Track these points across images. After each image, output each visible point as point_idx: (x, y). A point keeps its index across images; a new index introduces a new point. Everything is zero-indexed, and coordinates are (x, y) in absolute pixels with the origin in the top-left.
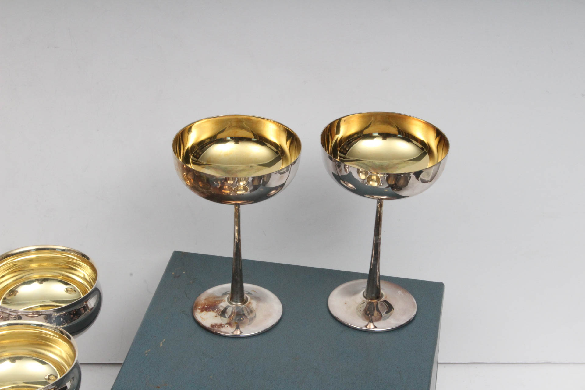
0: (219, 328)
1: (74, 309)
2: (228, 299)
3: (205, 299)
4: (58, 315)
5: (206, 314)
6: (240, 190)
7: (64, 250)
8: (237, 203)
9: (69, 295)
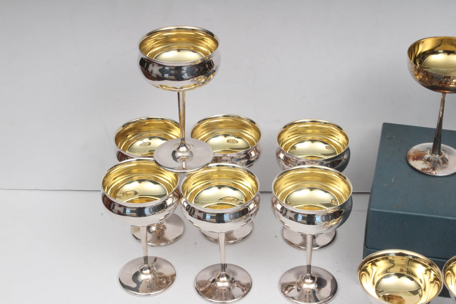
0: (427, 170)
1: (336, 160)
2: (430, 152)
3: (413, 153)
4: (326, 163)
5: (417, 162)
6: (453, 84)
7: (326, 123)
8: (444, 92)
9: (329, 150)
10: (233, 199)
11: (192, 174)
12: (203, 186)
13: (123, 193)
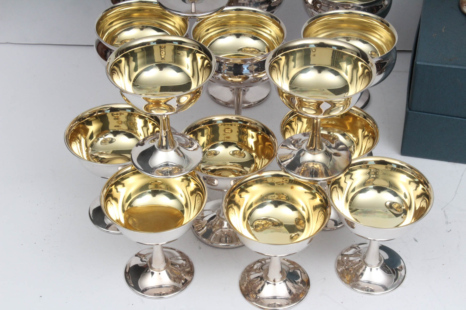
4: (363, 8)
10: (253, 50)
11: (204, 18)
12: (218, 33)
13: (121, 41)
